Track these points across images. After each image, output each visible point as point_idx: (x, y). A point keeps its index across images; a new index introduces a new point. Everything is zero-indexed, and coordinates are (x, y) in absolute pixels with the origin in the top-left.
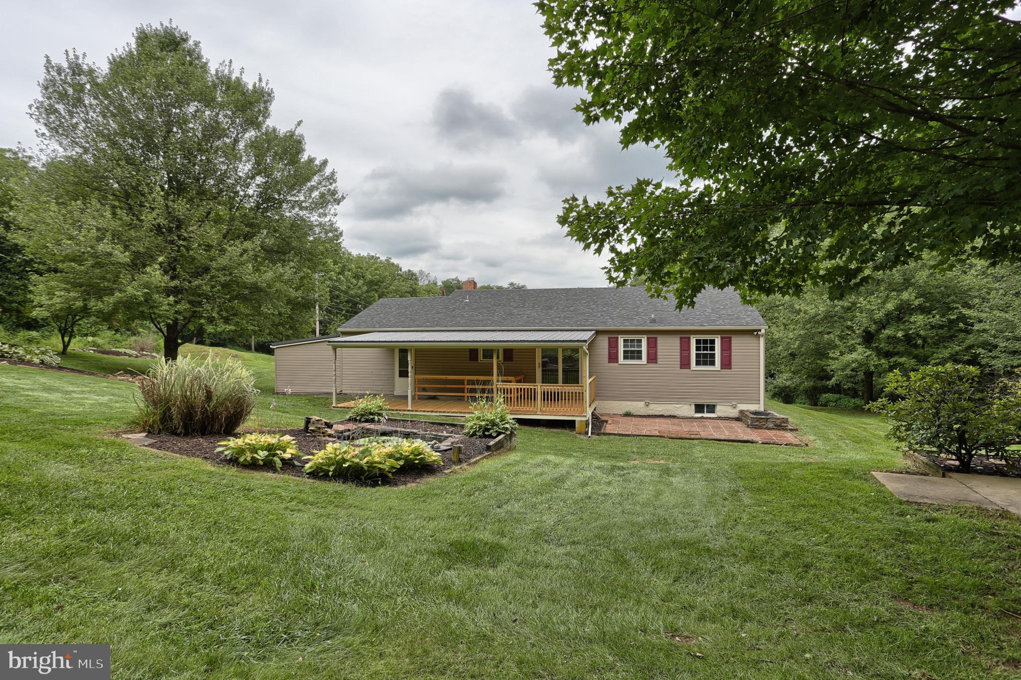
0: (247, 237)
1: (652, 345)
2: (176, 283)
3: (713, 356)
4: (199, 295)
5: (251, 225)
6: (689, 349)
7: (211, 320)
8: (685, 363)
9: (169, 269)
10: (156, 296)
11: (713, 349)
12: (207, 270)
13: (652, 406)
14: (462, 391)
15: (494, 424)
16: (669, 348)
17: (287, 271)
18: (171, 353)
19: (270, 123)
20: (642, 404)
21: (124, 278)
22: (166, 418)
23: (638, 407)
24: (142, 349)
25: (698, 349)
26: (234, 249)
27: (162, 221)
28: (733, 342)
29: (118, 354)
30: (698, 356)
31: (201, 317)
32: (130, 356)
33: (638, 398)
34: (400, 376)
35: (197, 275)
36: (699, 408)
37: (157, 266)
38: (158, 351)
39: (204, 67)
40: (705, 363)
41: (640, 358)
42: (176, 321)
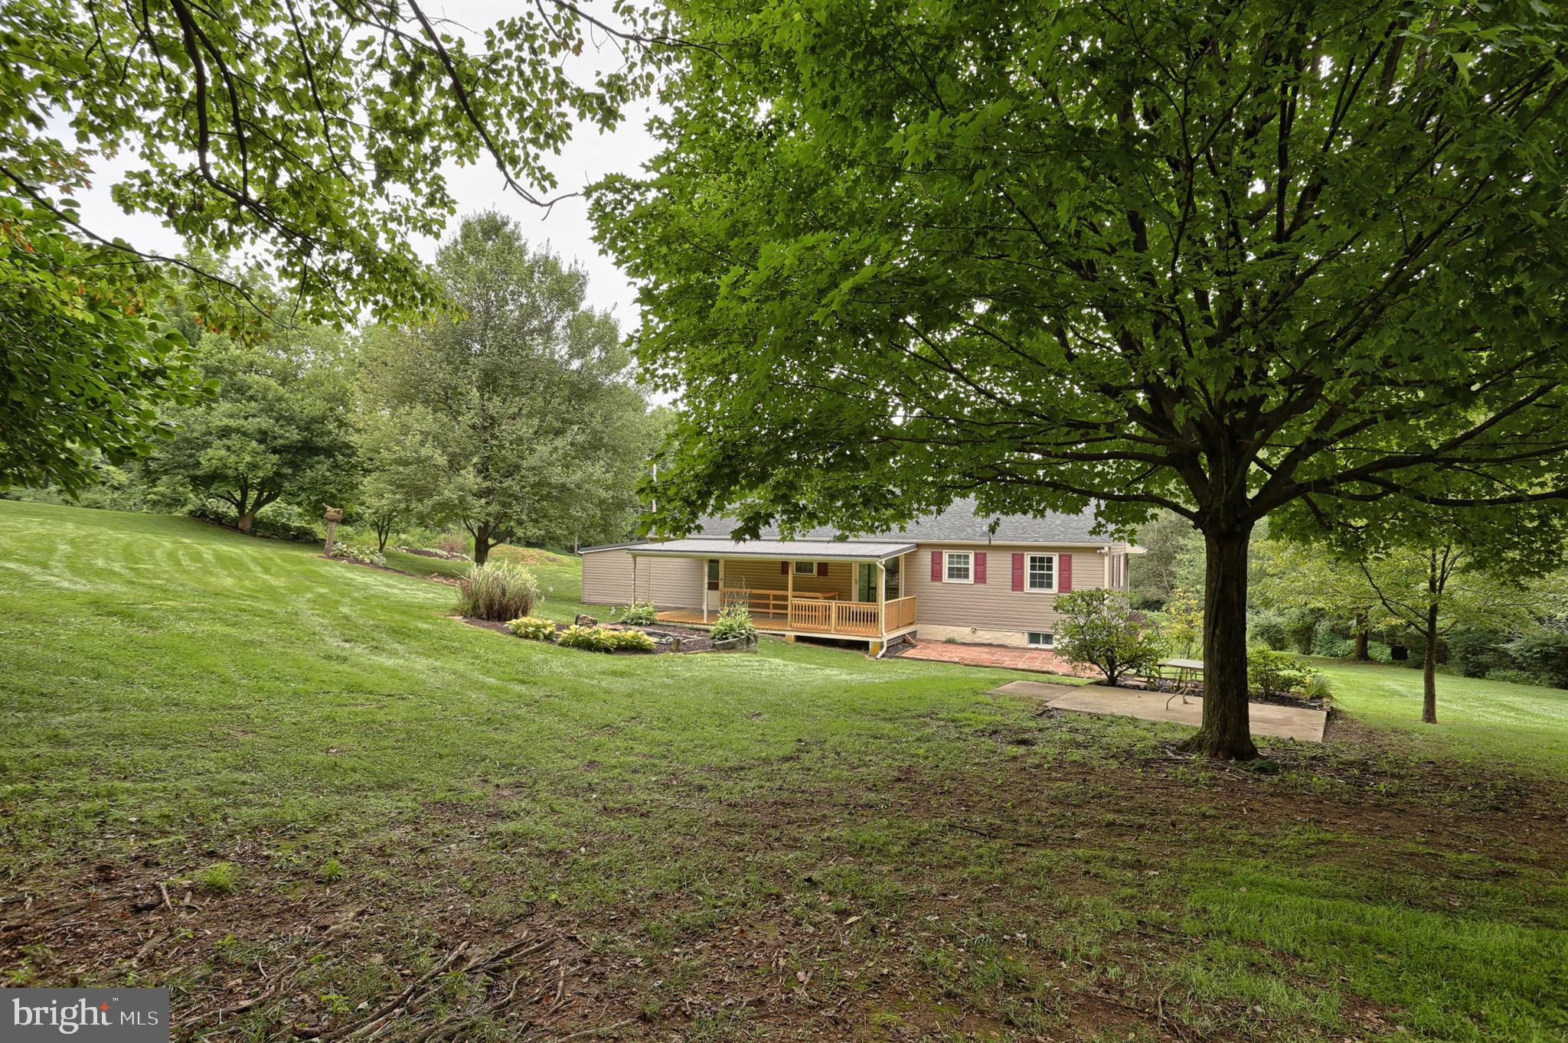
0: (559, 433)
1: (981, 562)
2: (488, 484)
3: (1050, 576)
4: (511, 496)
5: (564, 421)
6: (1022, 568)
7: (520, 523)
8: (1017, 585)
9: (483, 470)
10: (469, 498)
11: (1050, 568)
12: (518, 467)
13: (979, 633)
14: (767, 606)
15: (732, 629)
16: (999, 566)
17: (597, 470)
18: (481, 555)
19: (584, 306)
20: (968, 630)
21: (443, 481)
22: (475, 607)
23: (963, 633)
24: (452, 549)
25: (1033, 568)
26: (542, 449)
27: (478, 421)
28: (1073, 560)
29: (429, 554)
30: (1033, 576)
31: (510, 518)
32: (441, 557)
33: (966, 624)
34: (710, 588)
35: (509, 475)
36: (1034, 638)
37: (471, 469)
38: (467, 552)
39: (522, 251)
40: (1041, 585)
41: (967, 576)
42: (487, 523)
